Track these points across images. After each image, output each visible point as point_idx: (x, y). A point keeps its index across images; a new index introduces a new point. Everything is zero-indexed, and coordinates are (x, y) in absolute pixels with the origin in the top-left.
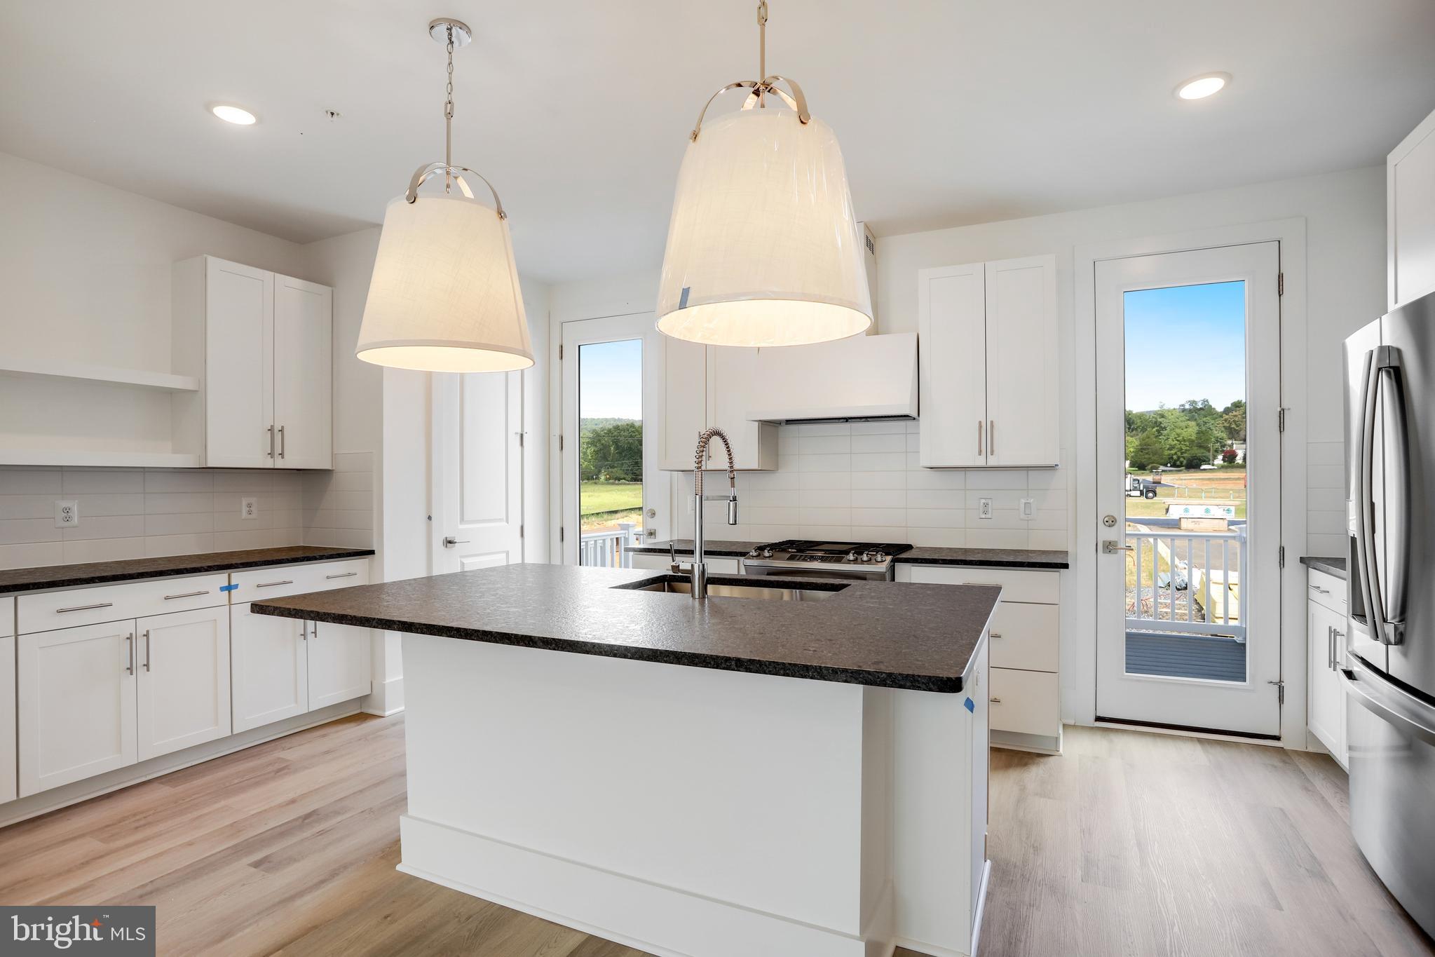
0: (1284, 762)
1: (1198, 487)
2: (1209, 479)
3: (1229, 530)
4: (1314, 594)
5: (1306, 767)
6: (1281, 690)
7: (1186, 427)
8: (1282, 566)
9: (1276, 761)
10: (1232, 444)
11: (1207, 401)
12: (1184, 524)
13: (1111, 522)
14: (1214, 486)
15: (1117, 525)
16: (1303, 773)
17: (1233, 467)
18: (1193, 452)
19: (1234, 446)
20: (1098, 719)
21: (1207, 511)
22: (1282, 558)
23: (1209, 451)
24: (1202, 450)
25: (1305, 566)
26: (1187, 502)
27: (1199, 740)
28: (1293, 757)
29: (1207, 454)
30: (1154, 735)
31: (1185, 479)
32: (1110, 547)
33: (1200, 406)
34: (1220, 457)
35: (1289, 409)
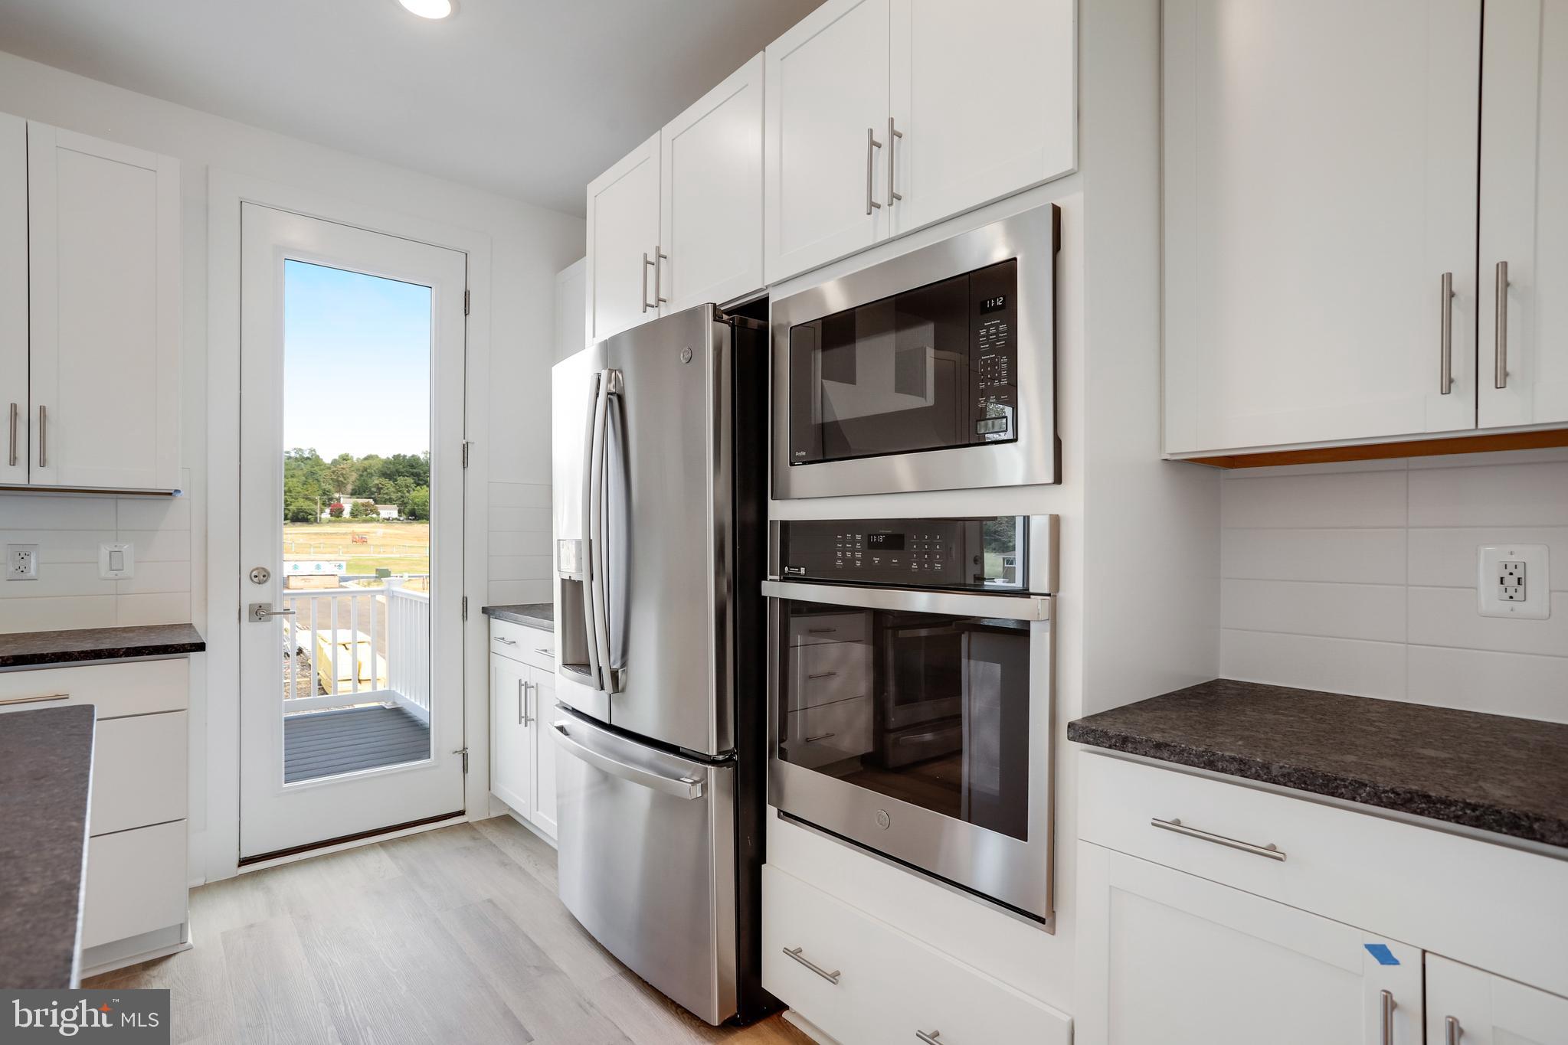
0: (474, 839)
1: (306, 542)
2: (316, 534)
3: (341, 587)
4: (496, 646)
5: (492, 835)
6: (465, 757)
7: (292, 477)
8: (465, 618)
9: (464, 840)
10: (340, 498)
11: (314, 450)
12: (293, 582)
13: (261, 576)
14: (322, 541)
15: (271, 579)
16: (494, 845)
17: (340, 522)
18: (297, 504)
19: (342, 499)
20: (243, 862)
21: (318, 567)
22: (465, 610)
23: (316, 504)
24: (308, 503)
25: (486, 616)
26: (297, 557)
27: (381, 844)
28: (480, 831)
29: (314, 507)
30: (326, 857)
31: (291, 534)
32: (259, 612)
33: (306, 455)
34: (328, 510)
35: (473, 443)
